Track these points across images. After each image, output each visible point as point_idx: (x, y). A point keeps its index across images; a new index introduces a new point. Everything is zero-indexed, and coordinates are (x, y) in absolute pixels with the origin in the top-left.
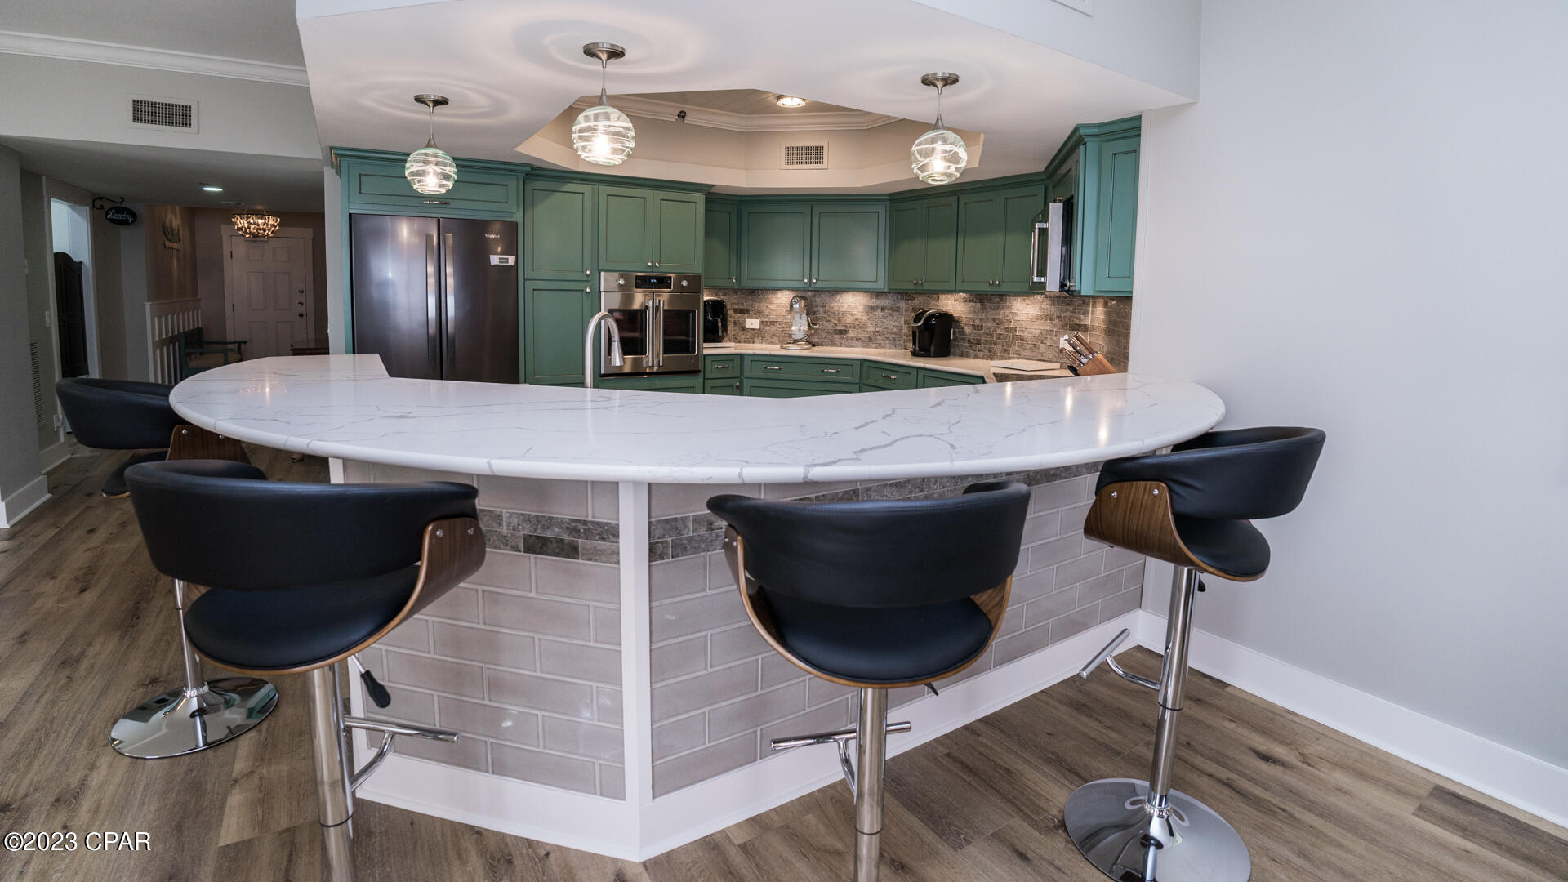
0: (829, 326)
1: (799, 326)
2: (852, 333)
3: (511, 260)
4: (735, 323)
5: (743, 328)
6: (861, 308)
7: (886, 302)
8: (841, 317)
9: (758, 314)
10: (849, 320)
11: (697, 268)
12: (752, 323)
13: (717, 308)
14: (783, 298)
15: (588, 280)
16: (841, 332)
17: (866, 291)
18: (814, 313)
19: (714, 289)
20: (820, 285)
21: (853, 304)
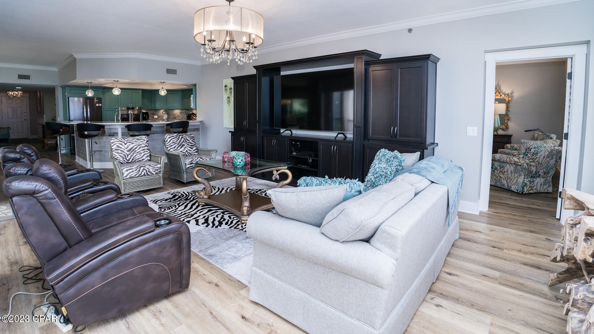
0: (172, 117)
1: (165, 117)
2: (177, 118)
3: (101, 105)
4: (152, 117)
5: (154, 118)
6: (179, 113)
7: (184, 111)
8: (174, 115)
9: (157, 115)
10: (176, 115)
11: (141, 105)
12: (156, 117)
13: (147, 113)
14: (162, 111)
15: (117, 108)
16: (175, 118)
17: (179, 109)
18: (169, 114)
19: (145, 110)
20: (169, 108)
21: (177, 112)
